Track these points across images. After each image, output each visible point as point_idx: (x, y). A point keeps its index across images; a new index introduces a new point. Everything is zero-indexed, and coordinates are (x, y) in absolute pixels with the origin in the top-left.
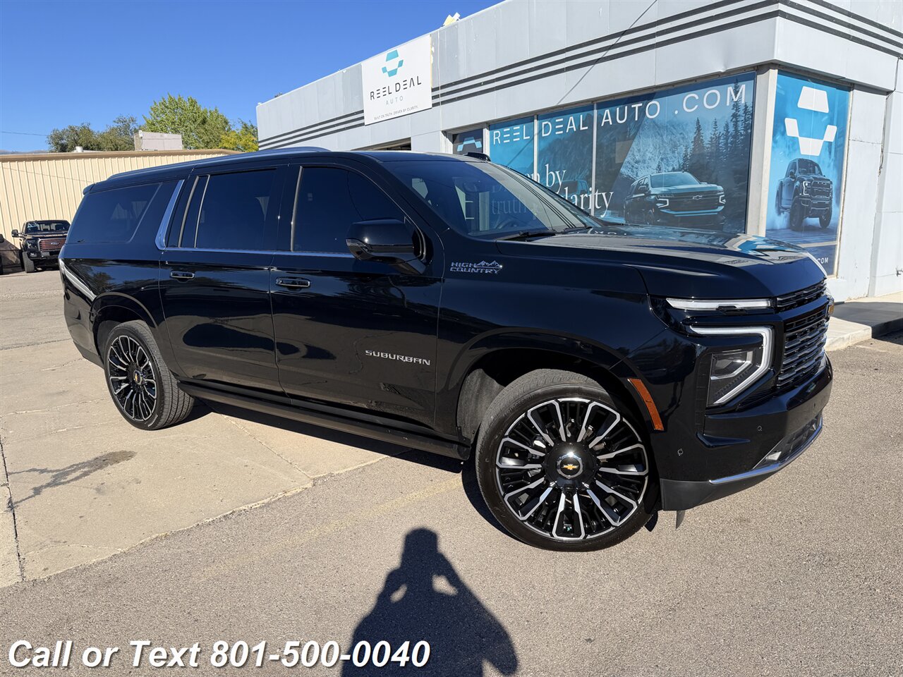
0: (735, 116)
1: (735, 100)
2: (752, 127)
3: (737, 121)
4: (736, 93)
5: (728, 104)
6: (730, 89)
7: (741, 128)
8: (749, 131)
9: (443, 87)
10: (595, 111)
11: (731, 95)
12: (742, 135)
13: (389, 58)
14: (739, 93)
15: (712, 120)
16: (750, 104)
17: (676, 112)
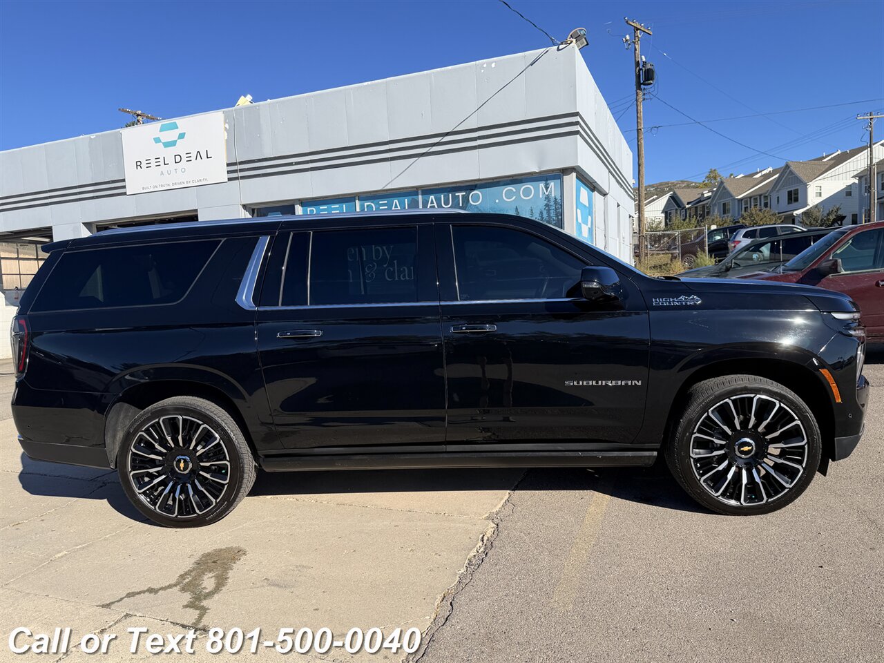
0: (547, 205)
1: (547, 194)
2: (562, 214)
3: (549, 210)
4: (547, 189)
5: (541, 197)
6: (542, 185)
7: (553, 214)
8: (560, 217)
9: (241, 163)
10: (420, 197)
11: (543, 190)
12: (554, 220)
13: (163, 129)
14: (549, 189)
15: (529, 208)
16: (558, 197)
17: (497, 201)
